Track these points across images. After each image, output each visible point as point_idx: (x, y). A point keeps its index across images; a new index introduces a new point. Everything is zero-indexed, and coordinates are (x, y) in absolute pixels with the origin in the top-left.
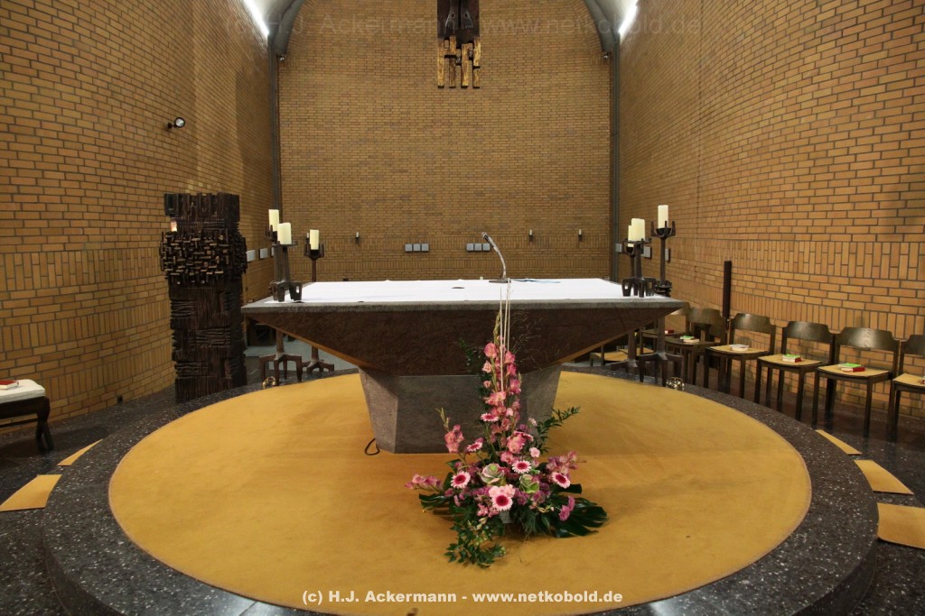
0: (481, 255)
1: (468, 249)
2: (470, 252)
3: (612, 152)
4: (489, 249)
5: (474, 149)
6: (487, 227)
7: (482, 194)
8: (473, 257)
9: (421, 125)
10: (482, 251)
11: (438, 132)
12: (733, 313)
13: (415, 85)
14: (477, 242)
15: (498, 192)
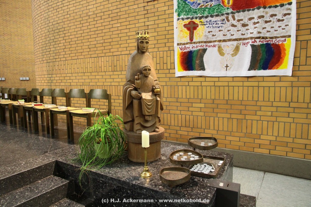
0: (26, 81)
1: (21, 79)
2: (21, 80)
4: (28, 79)
5: (21, 44)
6: (27, 72)
7: (25, 60)
8: (23, 82)
10: (26, 80)
14: (24, 77)
15: (31, 59)
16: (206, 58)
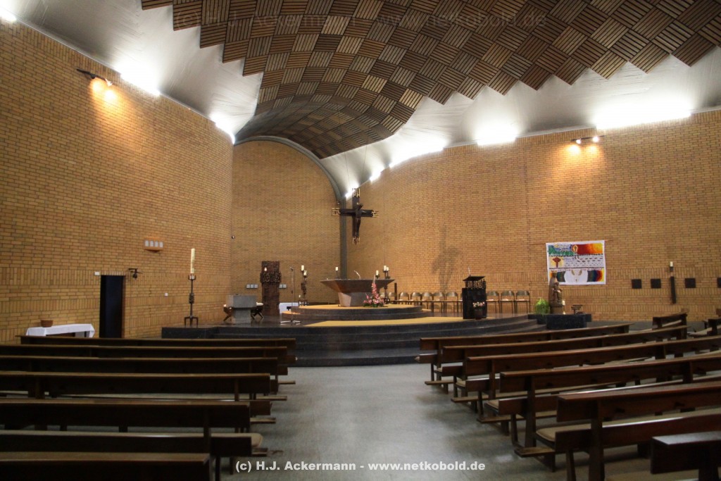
3: (341, 245)
5: (279, 241)
9: (255, 229)
10: (283, 288)
11: (263, 232)
12: (398, 293)
13: (253, 210)
16: (565, 276)
